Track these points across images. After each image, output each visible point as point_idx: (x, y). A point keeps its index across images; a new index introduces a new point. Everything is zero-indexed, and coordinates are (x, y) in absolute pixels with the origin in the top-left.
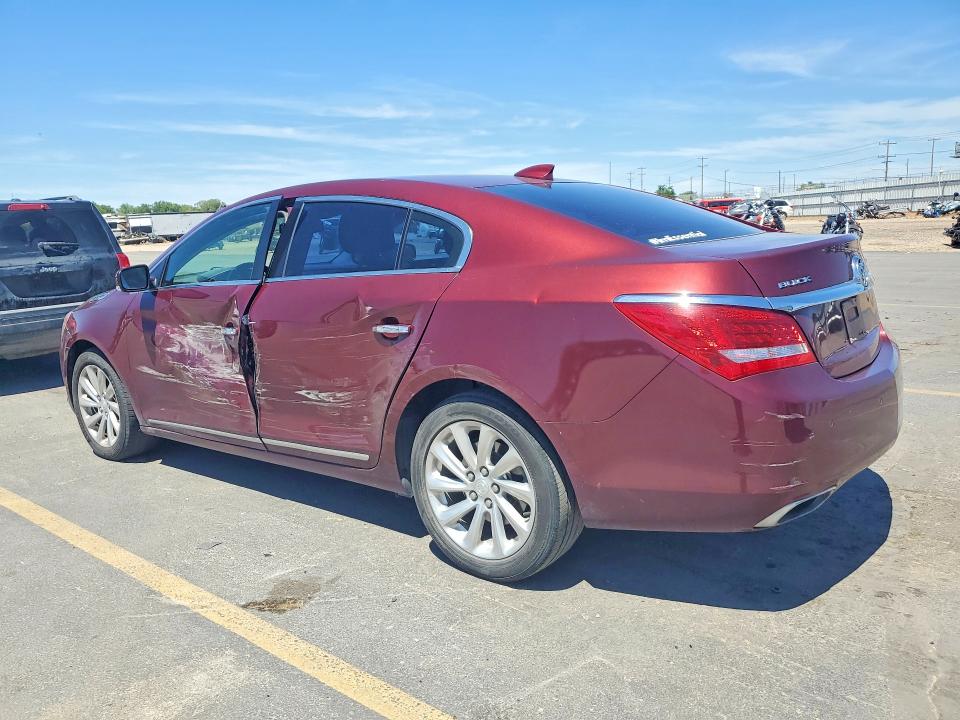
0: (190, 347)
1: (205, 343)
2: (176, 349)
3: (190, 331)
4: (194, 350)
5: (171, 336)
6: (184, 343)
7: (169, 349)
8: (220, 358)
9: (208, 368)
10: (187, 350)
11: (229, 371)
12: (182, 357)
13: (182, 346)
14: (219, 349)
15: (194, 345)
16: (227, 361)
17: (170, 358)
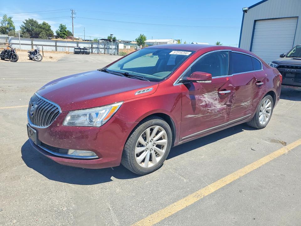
0: (208, 101)
1: (212, 98)
2: (203, 104)
3: (206, 96)
4: (210, 102)
5: (201, 99)
6: (206, 100)
7: (201, 104)
8: (217, 102)
9: (215, 107)
10: (207, 103)
11: (220, 105)
12: (206, 106)
13: (206, 102)
14: (216, 100)
15: (209, 100)
16: (219, 102)
17: (202, 107)
